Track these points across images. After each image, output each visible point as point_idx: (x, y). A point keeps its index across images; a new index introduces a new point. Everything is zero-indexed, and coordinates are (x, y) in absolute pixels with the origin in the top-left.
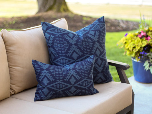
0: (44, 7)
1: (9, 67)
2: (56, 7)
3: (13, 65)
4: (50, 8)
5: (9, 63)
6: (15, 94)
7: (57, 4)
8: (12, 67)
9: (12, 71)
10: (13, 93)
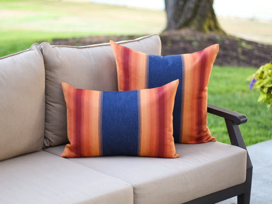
0: (176, 21)
1: (46, 103)
2: (195, 22)
3: (52, 100)
4: (186, 24)
5: (47, 96)
6: (51, 146)
7: (198, 17)
8: (51, 103)
9: (50, 110)
10: (47, 145)
